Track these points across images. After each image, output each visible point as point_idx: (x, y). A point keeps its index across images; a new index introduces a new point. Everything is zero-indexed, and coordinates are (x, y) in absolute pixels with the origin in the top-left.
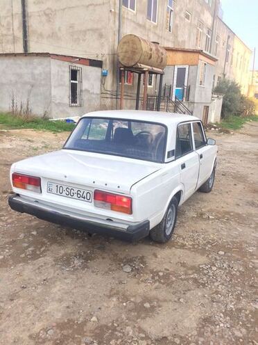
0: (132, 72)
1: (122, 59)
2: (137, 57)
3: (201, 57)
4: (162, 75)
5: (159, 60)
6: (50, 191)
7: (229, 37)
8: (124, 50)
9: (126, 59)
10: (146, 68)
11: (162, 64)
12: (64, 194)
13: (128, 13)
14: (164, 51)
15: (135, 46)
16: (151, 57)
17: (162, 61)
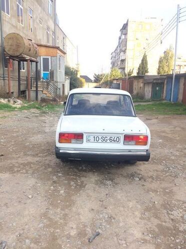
0: (14, 60)
1: (9, 51)
2: (21, 50)
3: (58, 51)
4: (37, 63)
5: (35, 53)
6: (88, 141)
7: (64, 38)
8: (10, 44)
9: (12, 51)
10: (28, 58)
11: (36, 55)
12: (100, 141)
13: (5, 17)
14: (36, 46)
15: (18, 42)
16: (30, 50)
17: (36, 53)
